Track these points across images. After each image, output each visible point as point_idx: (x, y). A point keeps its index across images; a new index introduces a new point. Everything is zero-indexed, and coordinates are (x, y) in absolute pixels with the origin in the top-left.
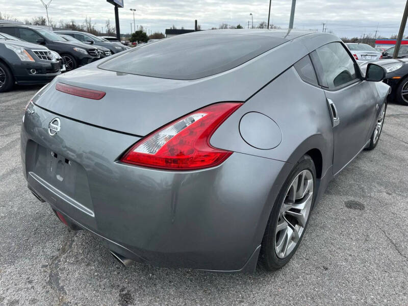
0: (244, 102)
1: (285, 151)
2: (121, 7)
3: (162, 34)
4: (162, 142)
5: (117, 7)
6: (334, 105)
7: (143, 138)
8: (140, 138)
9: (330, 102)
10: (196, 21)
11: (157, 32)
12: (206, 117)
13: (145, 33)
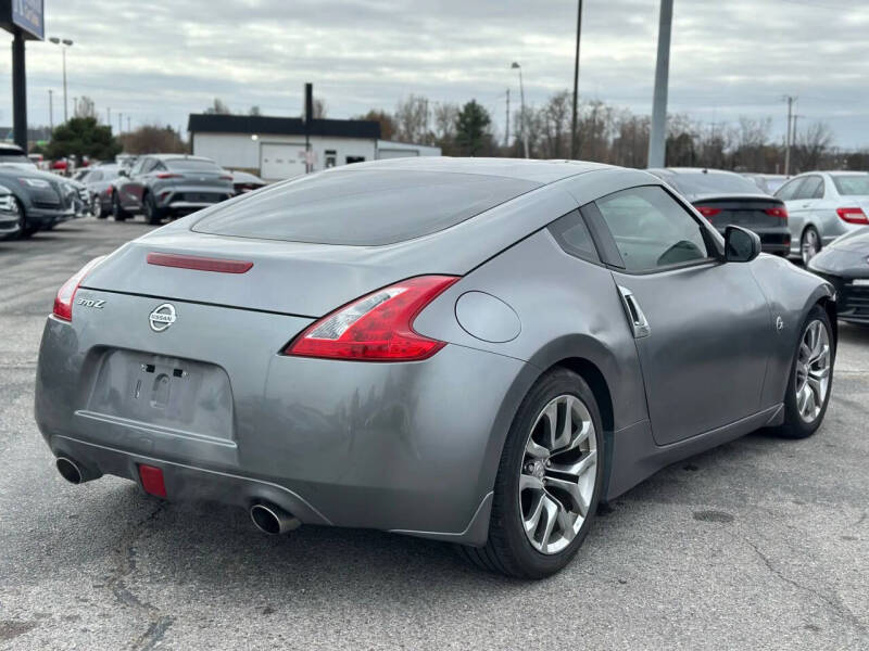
0: (463, 276)
1: (527, 346)
2: (34, 38)
3: (169, 130)
4: (342, 329)
5: (21, 37)
6: (632, 297)
7: (319, 320)
8: (313, 320)
9: (625, 292)
10: (309, 88)
11: (152, 124)
12: (404, 293)
13: (109, 129)
